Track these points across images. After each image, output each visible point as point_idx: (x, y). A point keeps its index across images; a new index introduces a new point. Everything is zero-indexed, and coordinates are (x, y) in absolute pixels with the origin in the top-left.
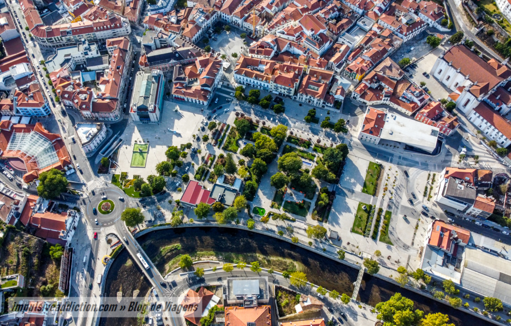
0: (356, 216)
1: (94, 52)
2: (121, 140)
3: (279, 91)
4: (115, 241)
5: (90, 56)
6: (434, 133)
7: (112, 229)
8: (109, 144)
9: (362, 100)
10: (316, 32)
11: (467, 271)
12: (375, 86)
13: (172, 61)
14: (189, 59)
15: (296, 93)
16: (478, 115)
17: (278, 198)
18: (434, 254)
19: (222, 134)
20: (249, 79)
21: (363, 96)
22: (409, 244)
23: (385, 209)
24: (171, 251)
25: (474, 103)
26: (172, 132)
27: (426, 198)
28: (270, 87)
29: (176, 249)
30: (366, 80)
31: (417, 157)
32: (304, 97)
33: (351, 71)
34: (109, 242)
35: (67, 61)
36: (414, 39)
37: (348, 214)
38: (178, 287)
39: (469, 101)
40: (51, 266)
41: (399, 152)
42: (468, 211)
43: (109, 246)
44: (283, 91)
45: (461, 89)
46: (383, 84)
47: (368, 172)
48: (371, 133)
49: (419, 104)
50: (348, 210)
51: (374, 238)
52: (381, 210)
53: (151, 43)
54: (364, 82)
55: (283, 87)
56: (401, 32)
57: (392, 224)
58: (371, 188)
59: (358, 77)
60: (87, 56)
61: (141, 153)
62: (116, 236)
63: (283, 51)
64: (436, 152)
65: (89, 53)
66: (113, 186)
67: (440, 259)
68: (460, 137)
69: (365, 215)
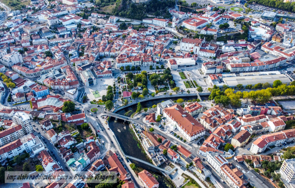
0: (185, 85)
1: (57, 72)
2: (85, 93)
3: (136, 65)
4: (105, 117)
5: (56, 74)
6: (192, 59)
7: (102, 114)
8: (81, 95)
9: (164, 60)
10: (138, 47)
11: (227, 82)
12: (166, 55)
13: (92, 67)
14: (97, 65)
15: (142, 64)
16: (201, 52)
17: (156, 89)
18: (215, 82)
19: (124, 81)
20: (123, 64)
21: (164, 58)
22: (206, 85)
23: (192, 81)
24: (129, 113)
25: (198, 48)
26: (105, 85)
27: (202, 75)
28: (132, 64)
29: (130, 112)
30: (163, 54)
31: (192, 67)
32: (146, 63)
33: (156, 54)
34: (103, 118)
35: (47, 77)
36: (169, 44)
37: (182, 85)
38: (141, 119)
39: (196, 49)
40: (84, 132)
41: (185, 68)
42: (216, 72)
43: (104, 119)
44: (137, 64)
45: (192, 48)
46: (168, 54)
47: (180, 75)
48: (174, 64)
49: (183, 55)
50: (181, 84)
51: (195, 87)
52: (191, 81)
53: (80, 64)
54: (162, 55)
55: (137, 62)
56: (164, 42)
57: (197, 83)
58: (184, 78)
59: (159, 55)
60: (55, 74)
61: (96, 93)
62: (105, 116)
63: (129, 56)
64: (196, 64)
65: (56, 72)
66: (92, 104)
67: (218, 82)
68: (200, 60)
69: (188, 84)
